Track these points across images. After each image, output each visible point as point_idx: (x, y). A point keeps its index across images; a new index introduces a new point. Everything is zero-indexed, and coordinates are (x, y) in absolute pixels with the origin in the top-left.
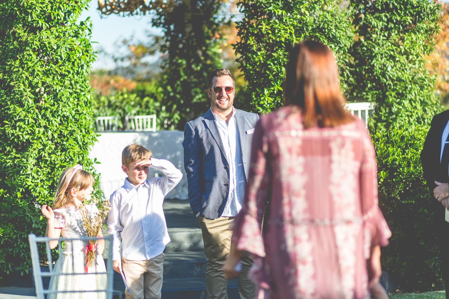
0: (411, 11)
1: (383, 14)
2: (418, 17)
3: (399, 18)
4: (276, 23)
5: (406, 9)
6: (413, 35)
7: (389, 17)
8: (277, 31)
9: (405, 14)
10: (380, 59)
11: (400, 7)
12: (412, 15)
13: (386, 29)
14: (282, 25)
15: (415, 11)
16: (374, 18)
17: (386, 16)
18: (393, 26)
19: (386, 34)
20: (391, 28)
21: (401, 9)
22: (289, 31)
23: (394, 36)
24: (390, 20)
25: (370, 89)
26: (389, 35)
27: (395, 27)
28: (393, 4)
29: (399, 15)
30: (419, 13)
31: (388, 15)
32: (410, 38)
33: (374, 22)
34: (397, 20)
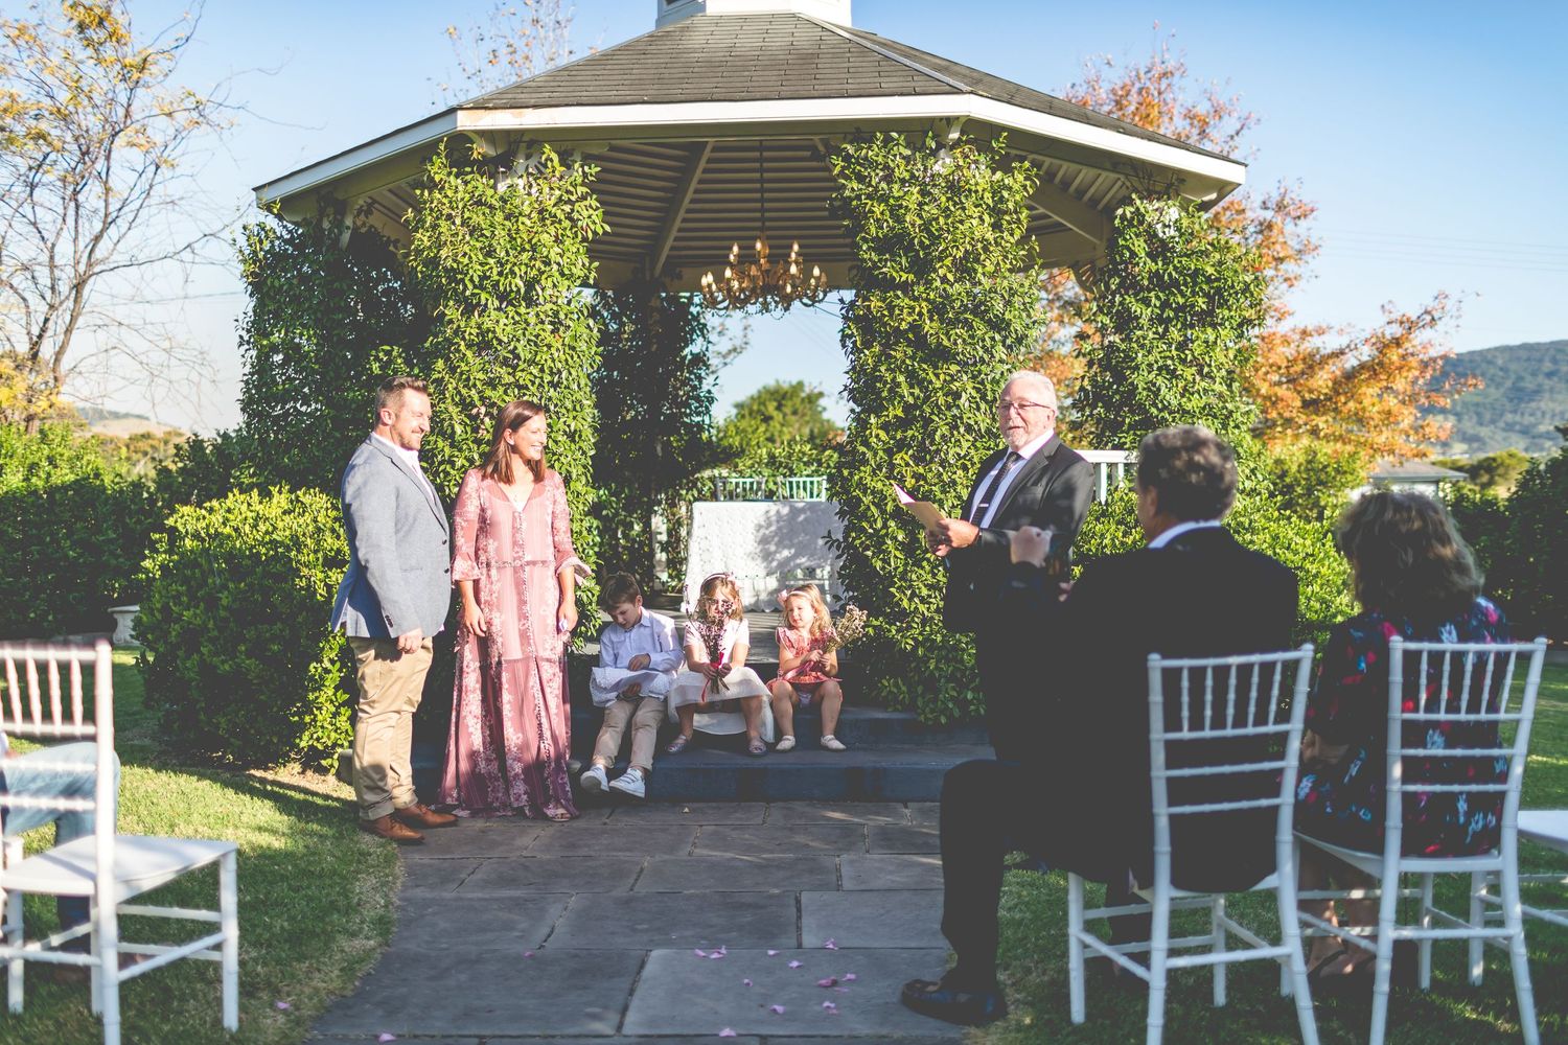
0: (1204, 287)
1: (1152, 294)
2: (1218, 298)
3: (1181, 301)
4: (898, 298)
5: (1195, 284)
6: (1209, 330)
7: (1163, 298)
8: (897, 312)
9: (1194, 293)
10: (1146, 374)
11: (1185, 280)
12: (1206, 295)
13: (1161, 320)
14: (907, 300)
15: (1212, 288)
16: (1137, 301)
17: (1158, 298)
18: (1172, 314)
19: (1160, 330)
20: (1169, 320)
21: (1186, 284)
22: (917, 310)
23: (1175, 334)
24: (1165, 305)
25: (1131, 427)
26: (1166, 330)
27: (1177, 317)
28: (1170, 275)
29: (1183, 296)
30: (1219, 291)
31: (1161, 294)
32: (1203, 336)
33: (1136, 308)
34: (1178, 303)
